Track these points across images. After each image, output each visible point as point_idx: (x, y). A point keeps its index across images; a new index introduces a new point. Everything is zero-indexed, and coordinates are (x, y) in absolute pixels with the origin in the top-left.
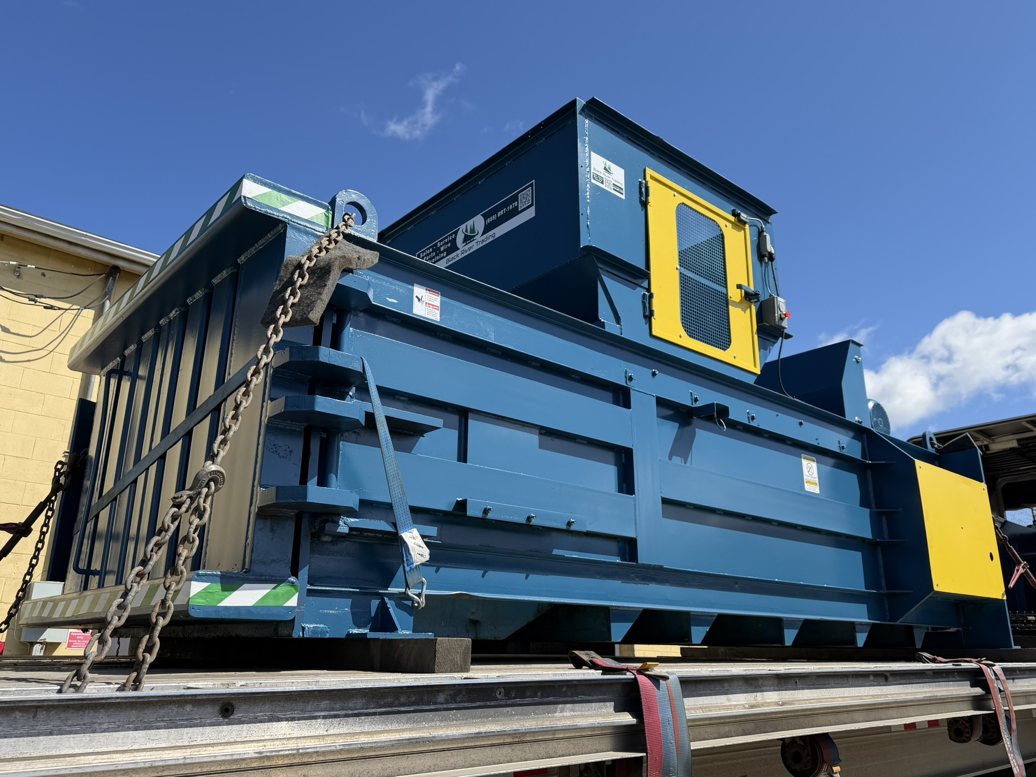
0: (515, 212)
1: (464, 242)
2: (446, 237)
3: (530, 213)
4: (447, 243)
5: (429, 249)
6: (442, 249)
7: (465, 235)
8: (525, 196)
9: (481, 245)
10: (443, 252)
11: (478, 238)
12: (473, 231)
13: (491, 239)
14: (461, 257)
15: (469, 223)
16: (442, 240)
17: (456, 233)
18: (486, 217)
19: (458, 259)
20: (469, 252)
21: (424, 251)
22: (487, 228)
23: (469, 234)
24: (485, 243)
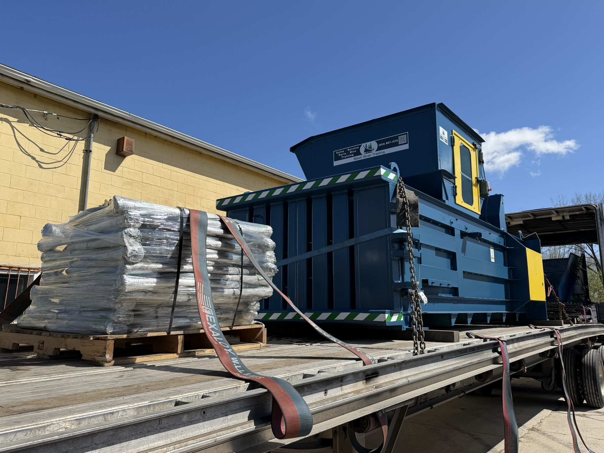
0: (397, 144)
1: (365, 152)
2: (353, 147)
3: (406, 147)
4: (354, 150)
5: (342, 150)
6: (351, 152)
7: (366, 149)
8: (402, 138)
9: (376, 155)
10: (352, 154)
11: (374, 152)
12: (370, 147)
13: (382, 154)
14: (363, 158)
15: (368, 144)
16: (351, 148)
17: (360, 146)
18: (378, 143)
19: (361, 159)
20: (368, 157)
21: (339, 151)
22: (379, 149)
23: (368, 148)
24: (378, 155)
